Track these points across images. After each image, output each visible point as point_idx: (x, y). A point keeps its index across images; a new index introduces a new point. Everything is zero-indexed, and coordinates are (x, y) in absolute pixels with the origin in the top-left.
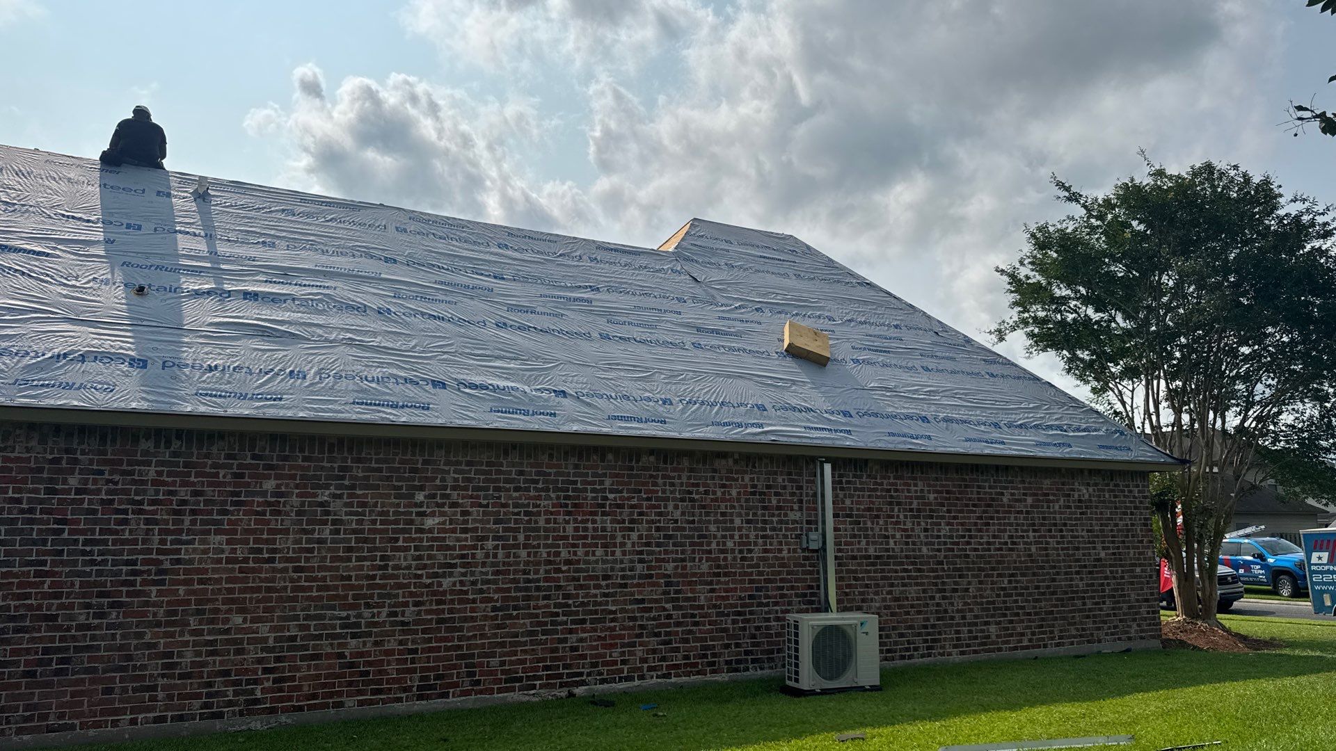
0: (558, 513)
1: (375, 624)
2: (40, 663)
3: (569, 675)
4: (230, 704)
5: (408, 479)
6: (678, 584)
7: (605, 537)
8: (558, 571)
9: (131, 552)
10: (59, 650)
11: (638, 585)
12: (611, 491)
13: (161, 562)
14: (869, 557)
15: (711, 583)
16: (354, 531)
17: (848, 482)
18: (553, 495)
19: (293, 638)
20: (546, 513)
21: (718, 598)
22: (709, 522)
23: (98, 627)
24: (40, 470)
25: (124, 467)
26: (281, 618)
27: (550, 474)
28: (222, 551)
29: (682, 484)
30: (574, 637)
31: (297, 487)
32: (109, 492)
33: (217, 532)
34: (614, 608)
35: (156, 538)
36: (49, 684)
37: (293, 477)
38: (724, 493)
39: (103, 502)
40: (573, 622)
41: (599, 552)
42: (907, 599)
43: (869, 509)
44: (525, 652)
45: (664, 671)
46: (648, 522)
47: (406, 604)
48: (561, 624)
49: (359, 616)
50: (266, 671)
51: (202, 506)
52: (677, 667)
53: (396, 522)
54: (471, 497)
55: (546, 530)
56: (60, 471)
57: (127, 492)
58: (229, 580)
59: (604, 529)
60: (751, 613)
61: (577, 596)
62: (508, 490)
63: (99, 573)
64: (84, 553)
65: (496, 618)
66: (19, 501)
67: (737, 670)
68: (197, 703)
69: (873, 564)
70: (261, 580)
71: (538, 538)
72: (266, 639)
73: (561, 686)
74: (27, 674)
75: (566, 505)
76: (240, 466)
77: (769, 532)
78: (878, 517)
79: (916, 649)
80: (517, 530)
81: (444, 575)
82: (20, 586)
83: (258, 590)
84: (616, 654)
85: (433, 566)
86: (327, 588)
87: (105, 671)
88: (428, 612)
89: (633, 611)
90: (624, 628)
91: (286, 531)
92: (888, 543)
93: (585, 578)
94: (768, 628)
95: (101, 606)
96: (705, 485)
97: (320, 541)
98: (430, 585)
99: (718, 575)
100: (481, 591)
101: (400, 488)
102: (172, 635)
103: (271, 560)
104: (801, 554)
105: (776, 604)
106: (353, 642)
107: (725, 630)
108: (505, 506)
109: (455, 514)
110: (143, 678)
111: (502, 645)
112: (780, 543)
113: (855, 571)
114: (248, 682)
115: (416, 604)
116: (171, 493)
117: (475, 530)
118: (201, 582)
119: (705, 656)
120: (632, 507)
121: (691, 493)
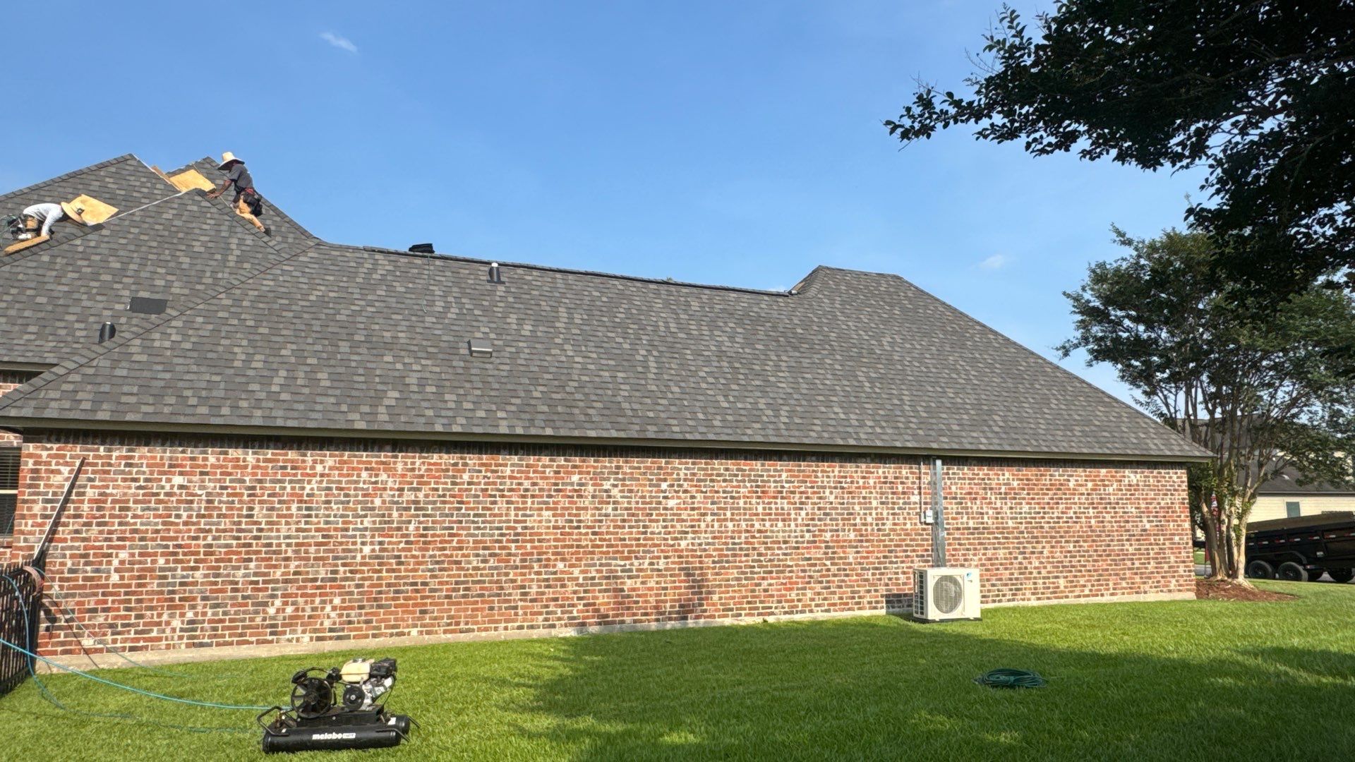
0: (752, 497)
1: (641, 570)
2: (454, 590)
3: (763, 608)
4: (559, 619)
5: (656, 474)
6: (833, 547)
7: (783, 514)
8: (753, 537)
9: (500, 522)
10: (463, 583)
11: (807, 548)
12: (787, 482)
13: (516, 528)
14: (969, 528)
15: (856, 547)
16: (626, 509)
17: (954, 474)
18: (748, 485)
19: (593, 578)
20: (744, 497)
21: (862, 558)
22: (854, 504)
23: (484, 569)
24: (447, 470)
25: (493, 468)
26: (585, 565)
27: (745, 470)
28: (550, 521)
29: (835, 477)
30: (765, 583)
31: (591, 479)
32: (486, 484)
33: (547, 509)
34: (791, 563)
35: (513, 513)
36: (459, 603)
37: (588, 473)
38: (864, 483)
39: (483, 490)
40: (765, 572)
41: (780, 524)
42: (997, 559)
43: (970, 493)
44: (735, 591)
45: (826, 607)
46: (812, 504)
47: (659, 558)
48: (756, 573)
49: (632, 564)
50: (579, 599)
51: (537, 493)
52: (834, 605)
53: (651, 503)
54: (696, 486)
55: (745, 509)
56: (459, 471)
57: (495, 483)
58: (555, 540)
59: (782, 509)
60: (885, 568)
61: (766, 555)
62: (719, 481)
63: (483, 535)
64: (474, 522)
65: (714, 568)
66: (437, 490)
67: (875, 608)
68: (541, 618)
69: (973, 534)
70: (574, 540)
71: (740, 514)
72: (577, 579)
73: (759, 614)
74: (448, 597)
75: (757, 492)
76: (558, 466)
77: (897, 511)
78: (975, 499)
79: (1004, 595)
80: (726, 509)
81: (681, 539)
82: (441, 542)
83: (572, 546)
84: (793, 595)
85: (674, 532)
86: (612, 546)
87: (489, 596)
88: (673, 563)
89: (804, 566)
90: (798, 577)
91: (586, 509)
92: (983, 518)
93: (771, 543)
94: (897, 579)
95: (484, 556)
96: (851, 477)
97: (607, 515)
98: (673, 546)
99: (862, 541)
100: (705, 550)
101: (652, 480)
102: (524, 574)
103: (578, 527)
104: (919, 526)
105: (902, 562)
106: (629, 582)
107: (867, 580)
108: (717, 492)
109: (686, 498)
110: (509, 601)
111: (720, 586)
112: (905, 519)
113: (959, 539)
114: (569, 606)
115: (666, 557)
116: (520, 484)
117: (699, 508)
118: (540, 541)
119: (853, 598)
120: (801, 493)
121: (841, 482)
